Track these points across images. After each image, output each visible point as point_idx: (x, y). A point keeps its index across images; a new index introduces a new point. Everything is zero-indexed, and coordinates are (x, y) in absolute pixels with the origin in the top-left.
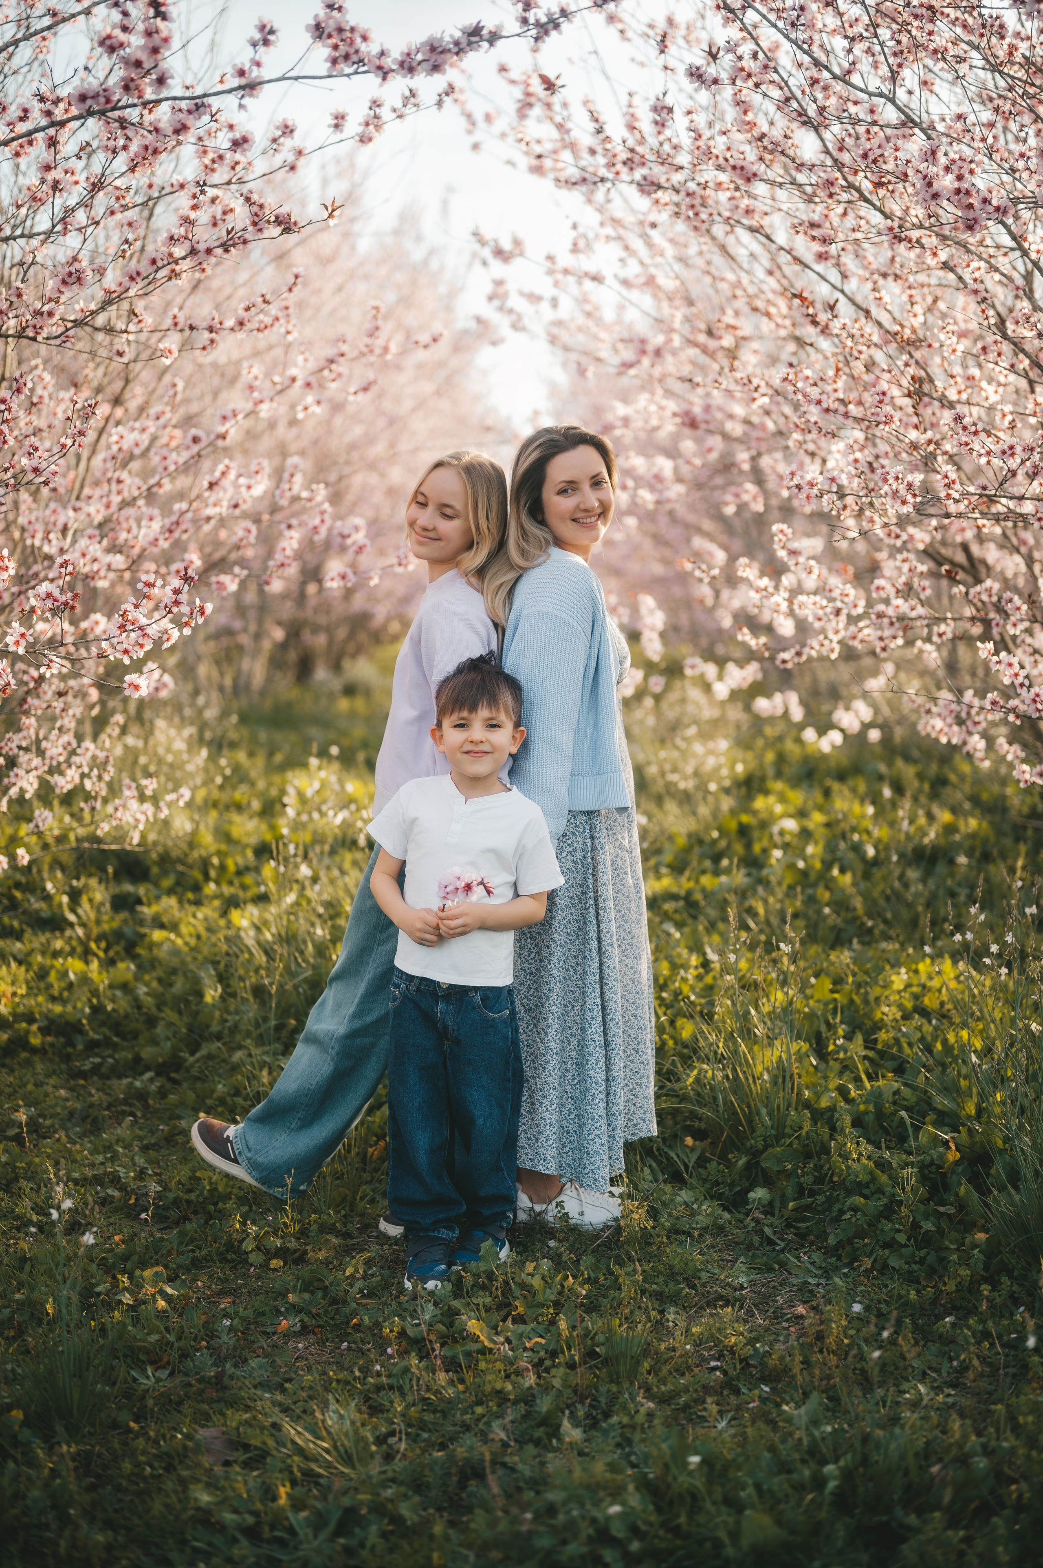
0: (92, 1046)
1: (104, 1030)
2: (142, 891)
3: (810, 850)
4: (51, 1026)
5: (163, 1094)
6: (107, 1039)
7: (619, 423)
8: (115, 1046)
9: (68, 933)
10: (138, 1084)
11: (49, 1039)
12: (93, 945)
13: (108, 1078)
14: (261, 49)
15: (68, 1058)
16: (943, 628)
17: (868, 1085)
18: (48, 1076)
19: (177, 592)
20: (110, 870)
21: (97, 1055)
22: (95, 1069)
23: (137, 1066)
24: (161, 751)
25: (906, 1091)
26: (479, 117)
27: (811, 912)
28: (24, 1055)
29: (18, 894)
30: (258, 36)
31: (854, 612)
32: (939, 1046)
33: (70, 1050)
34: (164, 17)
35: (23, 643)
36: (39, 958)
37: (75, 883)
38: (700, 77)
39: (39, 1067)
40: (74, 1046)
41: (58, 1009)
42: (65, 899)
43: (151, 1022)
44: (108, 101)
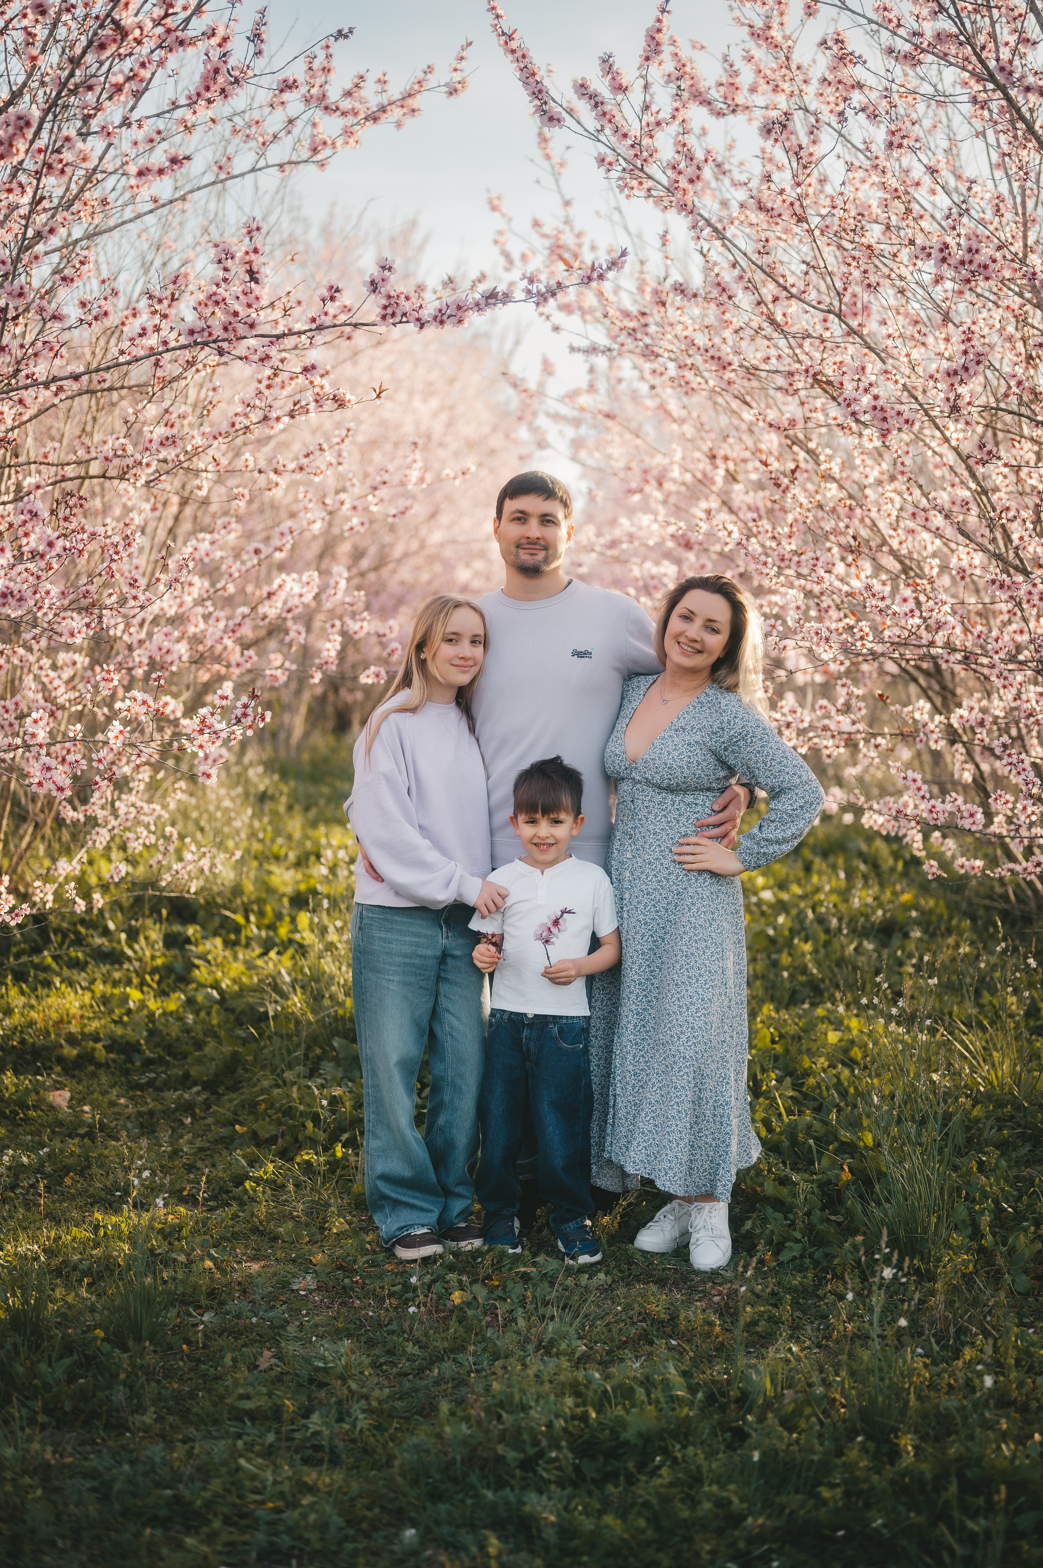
0: (148, 1063)
1: (159, 1049)
2: (191, 931)
3: (781, 919)
4: (114, 1045)
5: (207, 1105)
6: (161, 1058)
7: (625, 539)
8: (168, 1064)
9: (126, 966)
10: (187, 1096)
11: (112, 1056)
12: (148, 977)
13: (162, 1090)
14: (329, 303)
15: (127, 1073)
16: (879, 740)
17: (786, 1120)
18: (112, 1086)
19: (245, 706)
20: (164, 912)
21: (152, 1071)
22: (151, 1083)
23: (185, 1081)
24: (211, 808)
25: (817, 1125)
26: (516, 256)
27: (771, 976)
28: (91, 1068)
29: (82, 930)
30: (326, 294)
31: (801, 726)
32: (852, 1090)
33: (129, 1066)
34: (257, 282)
35: (121, 737)
36: (101, 987)
37: (133, 923)
38: (682, 291)
39: (104, 1079)
40: (132, 1063)
41: (119, 1031)
42: (123, 936)
43: (199, 1045)
44: (210, 334)
